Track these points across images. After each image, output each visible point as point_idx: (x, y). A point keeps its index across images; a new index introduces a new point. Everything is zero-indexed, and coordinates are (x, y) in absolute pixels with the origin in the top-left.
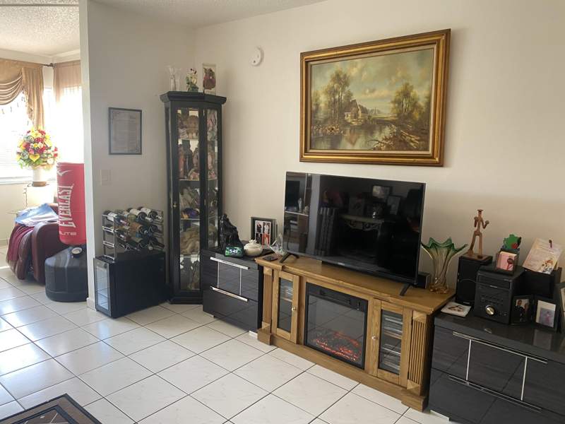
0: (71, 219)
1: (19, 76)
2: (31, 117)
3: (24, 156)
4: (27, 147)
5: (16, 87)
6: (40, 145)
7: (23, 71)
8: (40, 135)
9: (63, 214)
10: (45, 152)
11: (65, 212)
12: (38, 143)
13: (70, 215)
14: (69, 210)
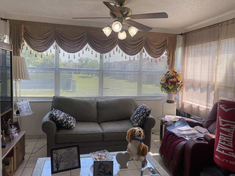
0: (232, 150)
1: (165, 41)
2: (168, 64)
3: (165, 86)
4: (167, 81)
5: (163, 48)
6: (174, 80)
7: (168, 39)
8: (174, 74)
9: (224, 143)
10: (177, 84)
11: (226, 142)
12: (173, 78)
13: (231, 146)
14: (231, 142)
